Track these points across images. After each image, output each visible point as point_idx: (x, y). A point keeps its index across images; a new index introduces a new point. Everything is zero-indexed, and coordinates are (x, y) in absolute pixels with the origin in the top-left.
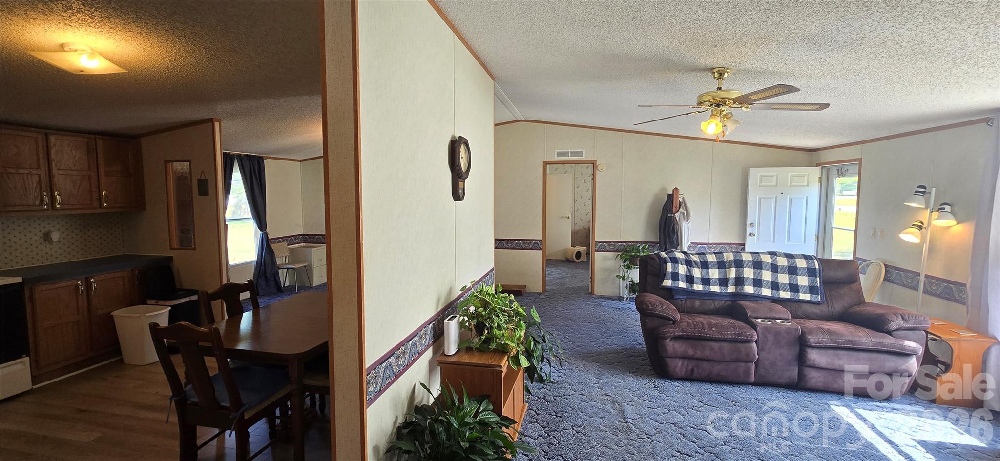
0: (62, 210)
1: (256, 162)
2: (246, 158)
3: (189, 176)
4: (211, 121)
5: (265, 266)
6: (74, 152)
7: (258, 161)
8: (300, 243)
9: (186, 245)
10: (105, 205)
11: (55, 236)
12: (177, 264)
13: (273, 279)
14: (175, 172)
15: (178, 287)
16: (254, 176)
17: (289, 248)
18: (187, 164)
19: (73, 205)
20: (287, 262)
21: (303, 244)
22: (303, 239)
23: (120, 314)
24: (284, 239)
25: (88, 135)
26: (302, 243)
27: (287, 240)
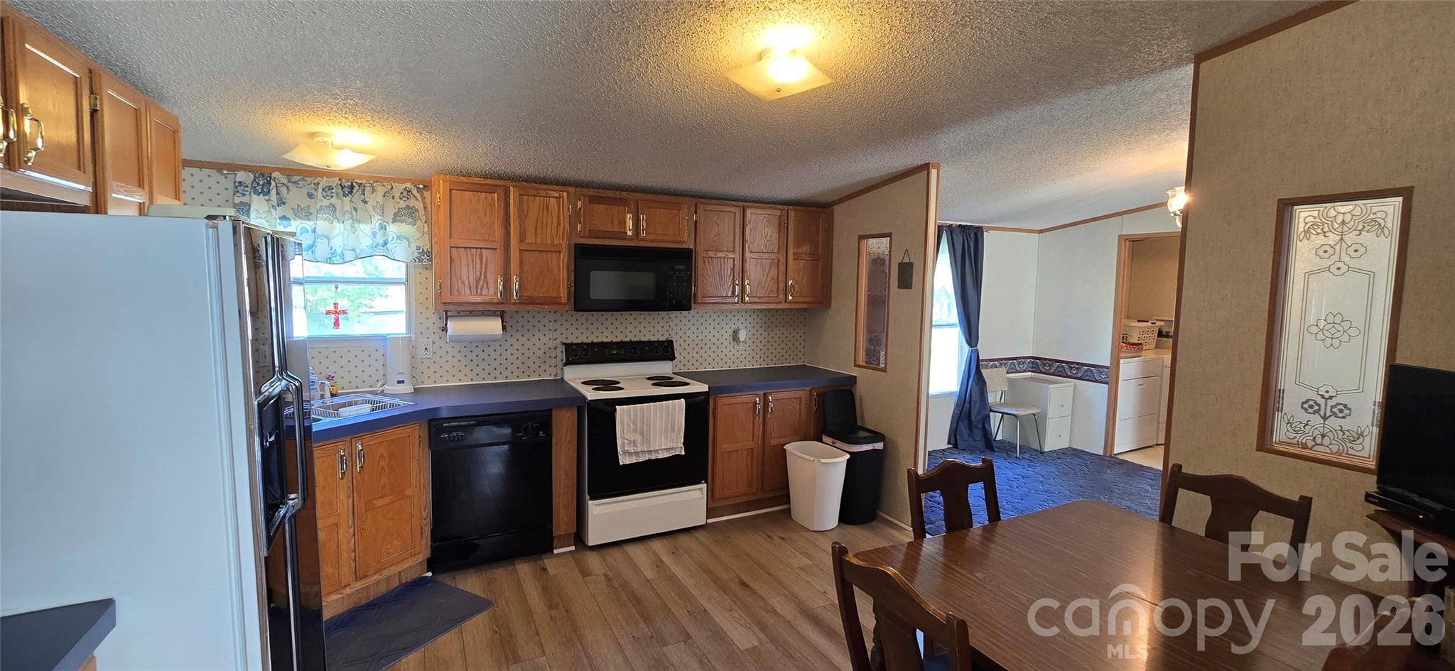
0: (750, 303)
1: (973, 236)
2: (958, 230)
3: (887, 259)
4: (926, 167)
5: (970, 403)
6: (766, 228)
7: (976, 234)
8: (1025, 371)
9: (874, 363)
10: (790, 298)
11: (742, 335)
12: (861, 389)
13: (980, 426)
14: (869, 254)
15: (859, 423)
16: (967, 256)
17: (1008, 378)
18: (886, 241)
19: (760, 298)
20: (1002, 401)
21: (1030, 373)
22: (1031, 365)
23: (793, 449)
24: (1001, 361)
25: (781, 207)
26: (1030, 371)
27: (1005, 364)
